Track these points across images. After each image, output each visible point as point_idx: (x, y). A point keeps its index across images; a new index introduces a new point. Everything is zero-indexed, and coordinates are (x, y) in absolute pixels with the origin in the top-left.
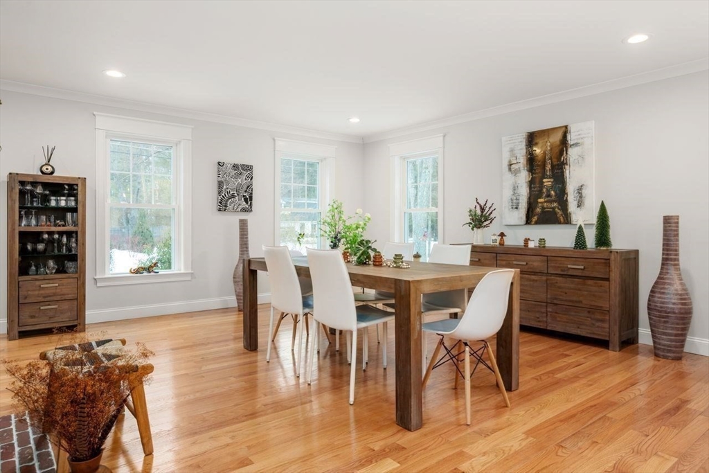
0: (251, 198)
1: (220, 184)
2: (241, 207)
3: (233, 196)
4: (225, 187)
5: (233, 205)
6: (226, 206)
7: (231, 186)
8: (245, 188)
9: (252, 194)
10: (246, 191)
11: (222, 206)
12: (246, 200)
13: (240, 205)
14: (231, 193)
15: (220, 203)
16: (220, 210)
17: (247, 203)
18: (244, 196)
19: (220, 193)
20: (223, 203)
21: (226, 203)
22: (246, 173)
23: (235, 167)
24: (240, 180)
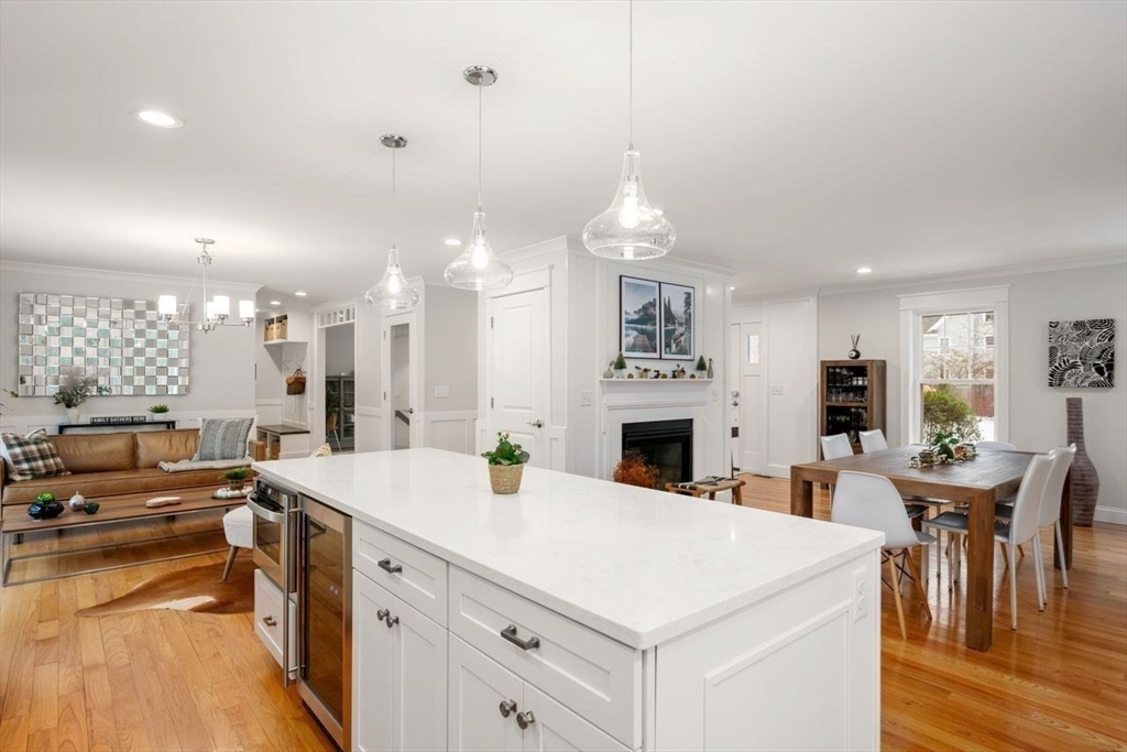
0: (1110, 367)
1: (1053, 351)
2: (1089, 380)
3: (1074, 366)
4: (1059, 354)
5: (1073, 378)
6: (1062, 380)
7: (1069, 352)
8: (1097, 353)
9: (1112, 360)
10: (1099, 358)
11: (1056, 379)
12: (1100, 371)
13: (1088, 377)
14: (1071, 361)
15: (1052, 376)
16: (1051, 385)
17: (1101, 373)
18: (1095, 365)
19: (1051, 362)
20: (1057, 376)
21: (1062, 374)
22: (1098, 333)
23: (1078, 325)
24: (1087, 344)
